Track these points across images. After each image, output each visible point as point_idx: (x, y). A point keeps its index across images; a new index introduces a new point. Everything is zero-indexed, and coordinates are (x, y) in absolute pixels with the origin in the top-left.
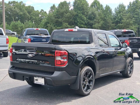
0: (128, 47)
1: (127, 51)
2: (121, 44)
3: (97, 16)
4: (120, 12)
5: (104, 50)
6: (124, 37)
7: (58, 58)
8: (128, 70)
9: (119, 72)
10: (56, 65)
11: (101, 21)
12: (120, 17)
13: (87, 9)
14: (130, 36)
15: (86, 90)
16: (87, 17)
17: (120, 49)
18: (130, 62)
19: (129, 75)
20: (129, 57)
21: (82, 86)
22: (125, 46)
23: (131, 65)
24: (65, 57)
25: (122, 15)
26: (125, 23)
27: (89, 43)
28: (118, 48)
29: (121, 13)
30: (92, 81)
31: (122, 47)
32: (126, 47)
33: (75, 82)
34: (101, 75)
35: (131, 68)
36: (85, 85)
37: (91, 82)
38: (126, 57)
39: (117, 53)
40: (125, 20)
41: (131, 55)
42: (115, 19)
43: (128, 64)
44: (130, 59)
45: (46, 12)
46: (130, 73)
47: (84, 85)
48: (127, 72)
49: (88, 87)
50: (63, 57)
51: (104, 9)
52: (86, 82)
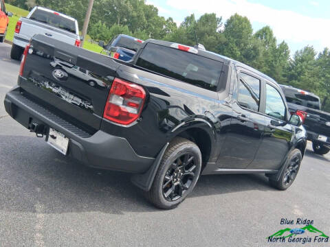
0: (301, 127)
1: (296, 133)
2: (289, 116)
3: (261, 55)
4: (302, 61)
5: (244, 116)
6: (297, 103)
7: (117, 101)
8: (285, 174)
9: (264, 174)
10: (105, 116)
11: (265, 66)
12: (300, 70)
13: (247, 39)
14: (309, 105)
15: (171, 196)
16: (243, 52)
17: (283, 125)
18: (294, 160)
19: (284, 186)
20: (296, 147)
21: (161, 186)
22: (297, 122)
23: (294, 166)
24: (137, 102)
25: (304, 67)
26: (305, 81)
27: (214, 89)
28: (280, 122)
29: (305, 63)
30: (191, 179)
31: (289, 122)
32: (298, 124)
33: (146, 170)
34: (220, 170)
35: (293, 171)
36: (171, 184)
37: (189, 182)
38: (290, 146)
39: (273, 132)
40: (306, 76)
41: (301, 145)
42: (290, 70)
43: (288, 161)
44: (297, 152)
45: (175, 24)
46: (288, 181)
47: (167, 183)
48: (281, 179)
49: (178, 191)
50: (130, 101)
51: (277, 47)
52: (176, 177)
